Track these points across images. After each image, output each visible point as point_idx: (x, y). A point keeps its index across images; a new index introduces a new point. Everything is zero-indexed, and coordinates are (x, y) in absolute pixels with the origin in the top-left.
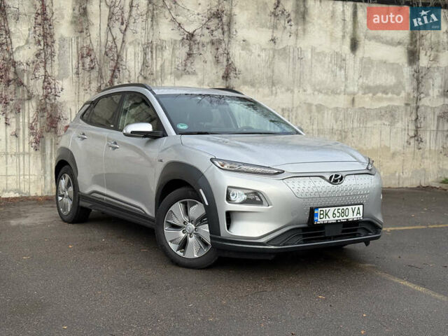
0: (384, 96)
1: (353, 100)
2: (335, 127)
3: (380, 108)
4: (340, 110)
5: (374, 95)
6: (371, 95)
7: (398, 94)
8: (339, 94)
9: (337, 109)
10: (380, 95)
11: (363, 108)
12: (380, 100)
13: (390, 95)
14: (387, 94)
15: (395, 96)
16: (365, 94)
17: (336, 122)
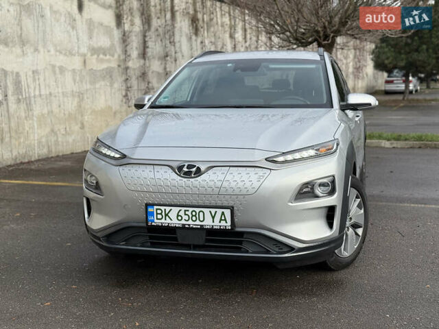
0: (104, 57)
1: (85, 62)
2: (75, 90)
3: (103, 70)
4: (77, 71)
5: (98, 56)
6: (95, 56)
7: (113, 56)
8: (75, 55)
9: (74, 70)
10: (101, 56)
11: (92, 69)
12: (102, 61)
13: (108, 57)
14: (106, 55)
15: (111, 58)
16: (92, 55)
17: (75, 84)
